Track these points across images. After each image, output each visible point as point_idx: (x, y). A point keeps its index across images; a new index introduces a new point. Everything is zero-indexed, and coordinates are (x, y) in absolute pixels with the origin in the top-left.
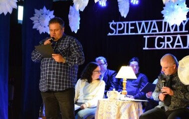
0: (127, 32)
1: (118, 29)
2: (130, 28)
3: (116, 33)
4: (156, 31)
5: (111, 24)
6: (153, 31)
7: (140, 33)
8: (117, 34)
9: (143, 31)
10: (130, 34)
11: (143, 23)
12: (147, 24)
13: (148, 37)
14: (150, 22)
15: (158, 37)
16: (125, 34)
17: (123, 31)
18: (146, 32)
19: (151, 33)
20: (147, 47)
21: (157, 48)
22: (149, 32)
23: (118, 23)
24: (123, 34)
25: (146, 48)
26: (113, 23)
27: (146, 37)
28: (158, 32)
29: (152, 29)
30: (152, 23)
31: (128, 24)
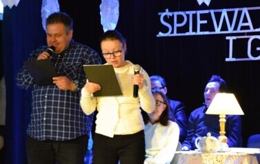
0: (195, 29)
1: (176, 25)
2: (199, 22)
3: (172, 32)
4: (248, 28)
5: (163, 15)
6: (243, 28)
7: (218, 31)
8: (175, 34)
9: (224, 28)
10: (199, 33)
11: (224, 13)
12: (231, 15)
13: (235, 38)
14: (236, 10)
15: (252, 38)
16: (191, 33)
17: (186, 29)
18: (230, 30)
19: (239, 31)
20: (233, 57)
21: (252, 58)
22: (235, 28)
23: (176, 14)
24: (187, 34)
25: (230, 59)
26: (167, 13)
27: (231, 39)
28: (252, 30)
29: (241, 24)
30: (240, 13)
31: (195, 16)
